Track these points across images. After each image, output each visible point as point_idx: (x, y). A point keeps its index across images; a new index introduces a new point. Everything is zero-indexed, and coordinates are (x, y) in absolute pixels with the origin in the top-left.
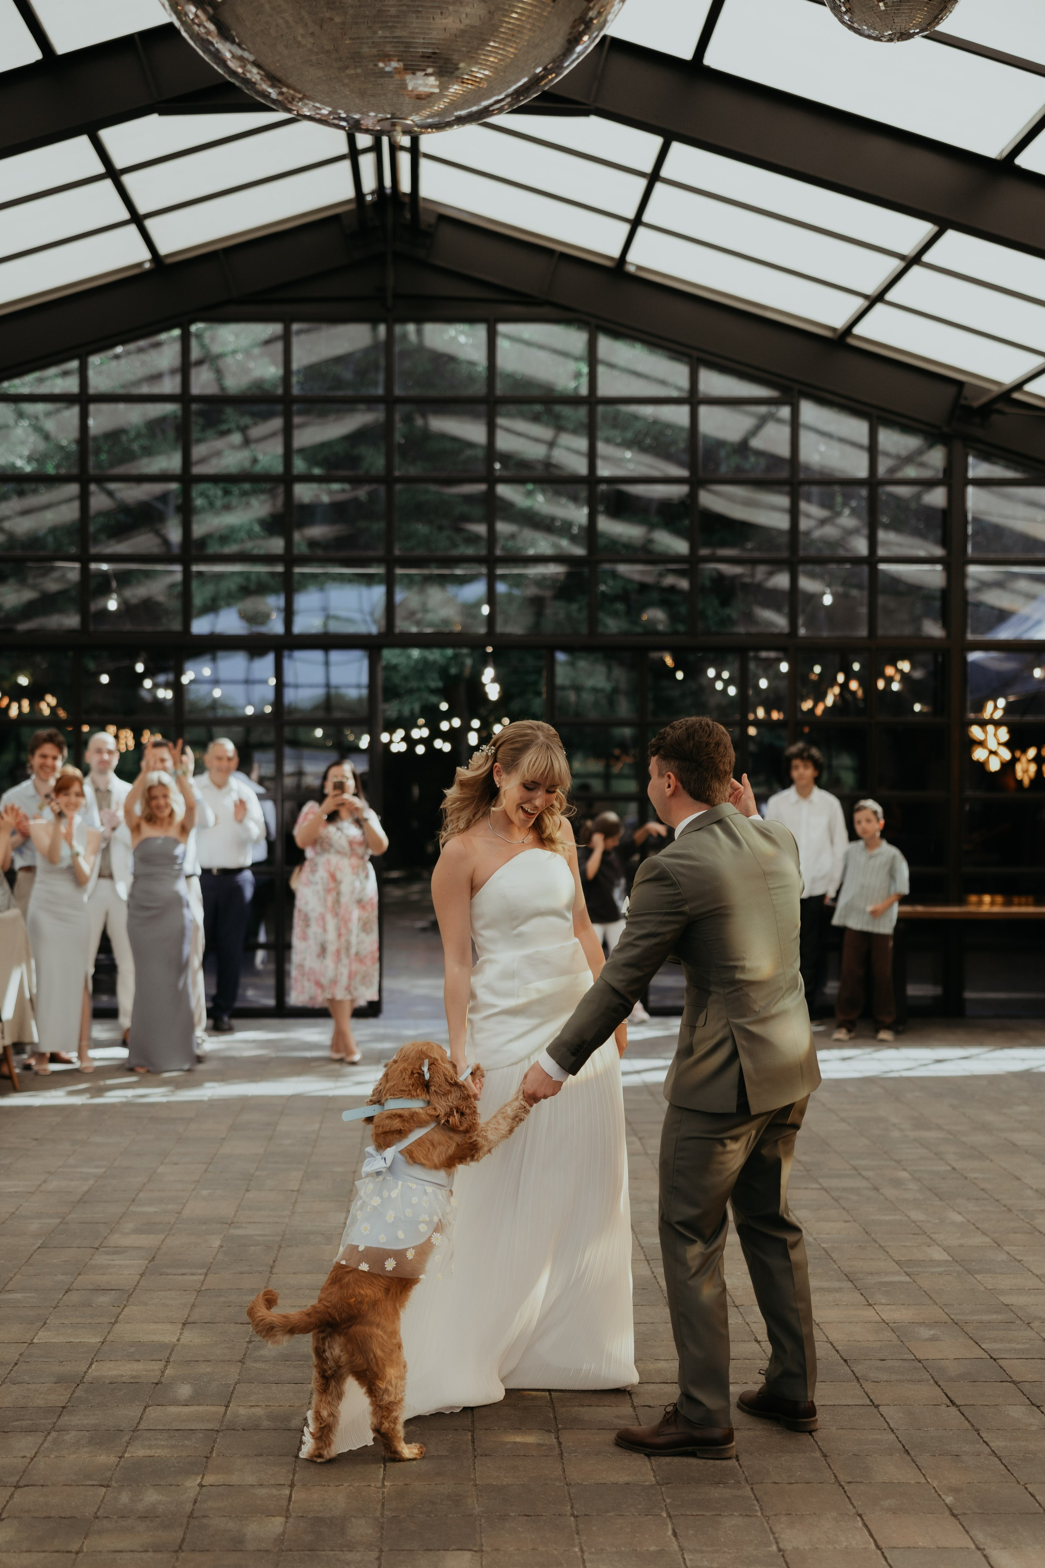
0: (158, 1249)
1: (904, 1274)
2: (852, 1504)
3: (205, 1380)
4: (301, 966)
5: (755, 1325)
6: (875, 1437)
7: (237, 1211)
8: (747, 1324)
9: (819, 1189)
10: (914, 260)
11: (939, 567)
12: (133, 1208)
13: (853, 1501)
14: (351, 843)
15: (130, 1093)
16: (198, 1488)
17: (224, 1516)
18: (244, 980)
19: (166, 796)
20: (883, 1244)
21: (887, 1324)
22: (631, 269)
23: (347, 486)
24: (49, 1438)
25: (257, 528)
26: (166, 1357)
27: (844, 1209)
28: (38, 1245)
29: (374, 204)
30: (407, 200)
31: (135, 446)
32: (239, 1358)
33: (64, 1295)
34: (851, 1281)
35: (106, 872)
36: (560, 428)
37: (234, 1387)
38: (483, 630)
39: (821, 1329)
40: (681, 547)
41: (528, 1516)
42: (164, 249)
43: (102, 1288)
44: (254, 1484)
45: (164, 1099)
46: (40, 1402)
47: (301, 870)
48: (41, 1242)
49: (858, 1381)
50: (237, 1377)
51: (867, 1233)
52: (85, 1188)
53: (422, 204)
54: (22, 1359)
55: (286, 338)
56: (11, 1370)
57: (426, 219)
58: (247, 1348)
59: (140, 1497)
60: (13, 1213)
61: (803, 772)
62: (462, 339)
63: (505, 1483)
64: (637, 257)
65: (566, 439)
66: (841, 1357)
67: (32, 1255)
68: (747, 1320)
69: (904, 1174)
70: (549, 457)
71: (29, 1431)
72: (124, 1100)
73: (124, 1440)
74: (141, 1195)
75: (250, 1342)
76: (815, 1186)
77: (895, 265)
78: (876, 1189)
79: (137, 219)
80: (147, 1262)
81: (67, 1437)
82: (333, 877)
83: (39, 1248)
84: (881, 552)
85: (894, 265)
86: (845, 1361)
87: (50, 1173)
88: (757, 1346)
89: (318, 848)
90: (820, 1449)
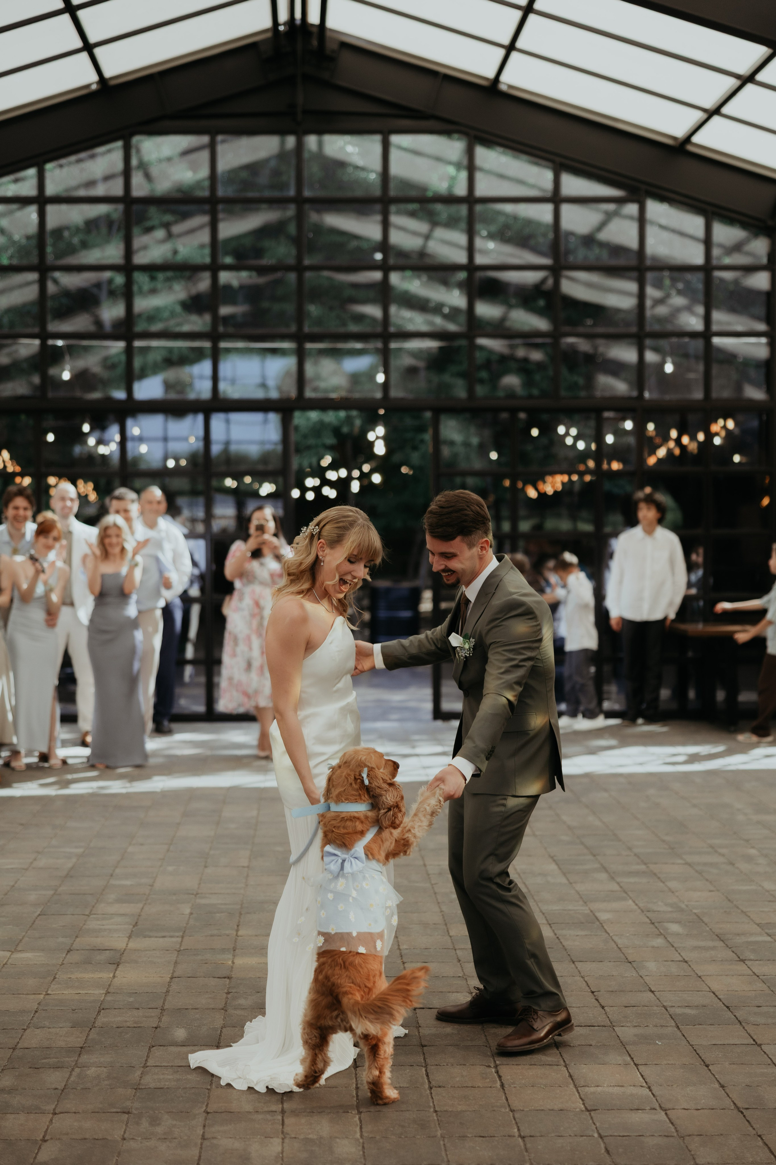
0: (139, 916)
1: (766, 935)
2: (752, 1127)
3: (196, 1025)
4: (231, 679)
5: (647, 978)
6: (762, 1071)
7: (200, 884)
8: (641, 977)
9: (684, 864)
10: (750, 79)
11: (764, 340)
12: (113, 882)
13: (752, 1123)
14: (272, 575)
15: (95, 785)
16: (205, 1114)
17: (230, 1138)
18: (178, 691)
19: (118, 536)
20: (744, 910)
21: (758, 976)
22: (503, 87)
23: (254, 274)
24: (74, 1073)
25: (178, 309)
26: (161, 1006)
27: (707, 880)
28: (38, 913)
29: (286, 33)
30: (315, 30)
31: (76, 240)
32: (221, 1007)
33: (67, 954)
34: (723, 941)
35: (68, 601)
36: (435, 224)
37: (221, 1031)
38: (379, 395)
39: (703, 981)
40: (541, 324)
41: (483, 1137)
42: (108, 73)
43: (98, 948)
44: (251, 1111)
45: (124, 791)
46: (62, 1044)
47: (230, 599)
48: (40, 910)
49: (741, 1024)
50: (222, 1022)
51: (729, 900)
52: (70, 865)
53: (328, 34)
54: (40, 1008)
55: (212, 147)
56: (33, 1017)
57: (331, 46)
58: (227, 998)
59: (158, 1122)
60: (13, 886)
61: (646, 513)
62: (350, 149)
63: (459, 1110)
64: (508, 78)
65: (440, 233)
66: (723, 1004)
67: (34, 921)
68: (640, 974)
69: (753, 852)
70: (424, 246)
71: (57, 1067)
72: (90, 791)
73: (136, 1075)
74: (118, 871)
75: (228, 993)
76: (680, 861)
77: (732, 83)
78: (732, 864)
79: (88, 47)
80: (132, 926)
81: (88, 1072)
82: (257, 604)
83: (39, 915)
84: (715, 328)
85: (730, 83)
86: (728, 1007)
87: (38, 852)
88: (652, 995)
89: (245, 580)
90: (718, 1081)
